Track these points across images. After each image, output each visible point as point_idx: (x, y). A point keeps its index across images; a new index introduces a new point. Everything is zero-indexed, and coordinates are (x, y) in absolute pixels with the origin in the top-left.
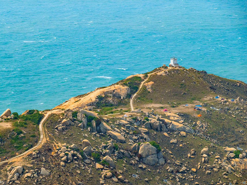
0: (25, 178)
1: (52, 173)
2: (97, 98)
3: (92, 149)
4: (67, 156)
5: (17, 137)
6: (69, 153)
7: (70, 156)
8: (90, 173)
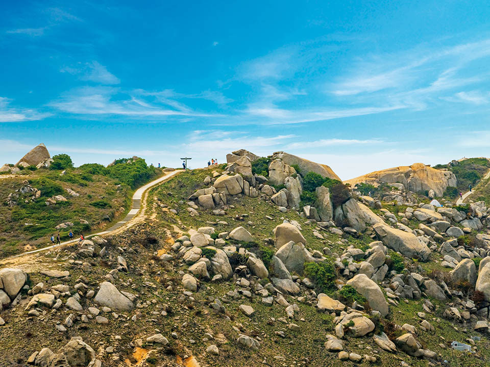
0: (28, 310)
1: (142, 303)
2: (356, 188)
3: (309, 255)
4: (210, 259)
5: (42, 201)
6: (219, 251)
7: (222, 261)
8: (290, 318)
